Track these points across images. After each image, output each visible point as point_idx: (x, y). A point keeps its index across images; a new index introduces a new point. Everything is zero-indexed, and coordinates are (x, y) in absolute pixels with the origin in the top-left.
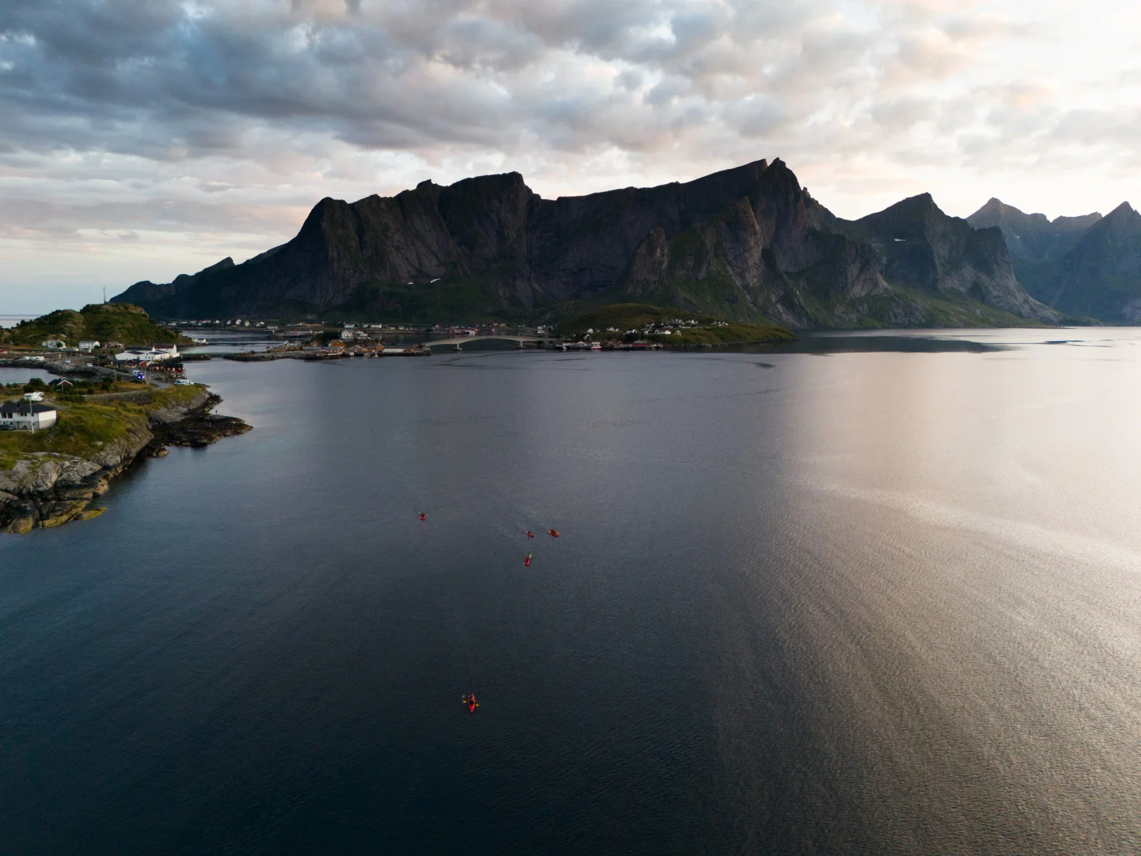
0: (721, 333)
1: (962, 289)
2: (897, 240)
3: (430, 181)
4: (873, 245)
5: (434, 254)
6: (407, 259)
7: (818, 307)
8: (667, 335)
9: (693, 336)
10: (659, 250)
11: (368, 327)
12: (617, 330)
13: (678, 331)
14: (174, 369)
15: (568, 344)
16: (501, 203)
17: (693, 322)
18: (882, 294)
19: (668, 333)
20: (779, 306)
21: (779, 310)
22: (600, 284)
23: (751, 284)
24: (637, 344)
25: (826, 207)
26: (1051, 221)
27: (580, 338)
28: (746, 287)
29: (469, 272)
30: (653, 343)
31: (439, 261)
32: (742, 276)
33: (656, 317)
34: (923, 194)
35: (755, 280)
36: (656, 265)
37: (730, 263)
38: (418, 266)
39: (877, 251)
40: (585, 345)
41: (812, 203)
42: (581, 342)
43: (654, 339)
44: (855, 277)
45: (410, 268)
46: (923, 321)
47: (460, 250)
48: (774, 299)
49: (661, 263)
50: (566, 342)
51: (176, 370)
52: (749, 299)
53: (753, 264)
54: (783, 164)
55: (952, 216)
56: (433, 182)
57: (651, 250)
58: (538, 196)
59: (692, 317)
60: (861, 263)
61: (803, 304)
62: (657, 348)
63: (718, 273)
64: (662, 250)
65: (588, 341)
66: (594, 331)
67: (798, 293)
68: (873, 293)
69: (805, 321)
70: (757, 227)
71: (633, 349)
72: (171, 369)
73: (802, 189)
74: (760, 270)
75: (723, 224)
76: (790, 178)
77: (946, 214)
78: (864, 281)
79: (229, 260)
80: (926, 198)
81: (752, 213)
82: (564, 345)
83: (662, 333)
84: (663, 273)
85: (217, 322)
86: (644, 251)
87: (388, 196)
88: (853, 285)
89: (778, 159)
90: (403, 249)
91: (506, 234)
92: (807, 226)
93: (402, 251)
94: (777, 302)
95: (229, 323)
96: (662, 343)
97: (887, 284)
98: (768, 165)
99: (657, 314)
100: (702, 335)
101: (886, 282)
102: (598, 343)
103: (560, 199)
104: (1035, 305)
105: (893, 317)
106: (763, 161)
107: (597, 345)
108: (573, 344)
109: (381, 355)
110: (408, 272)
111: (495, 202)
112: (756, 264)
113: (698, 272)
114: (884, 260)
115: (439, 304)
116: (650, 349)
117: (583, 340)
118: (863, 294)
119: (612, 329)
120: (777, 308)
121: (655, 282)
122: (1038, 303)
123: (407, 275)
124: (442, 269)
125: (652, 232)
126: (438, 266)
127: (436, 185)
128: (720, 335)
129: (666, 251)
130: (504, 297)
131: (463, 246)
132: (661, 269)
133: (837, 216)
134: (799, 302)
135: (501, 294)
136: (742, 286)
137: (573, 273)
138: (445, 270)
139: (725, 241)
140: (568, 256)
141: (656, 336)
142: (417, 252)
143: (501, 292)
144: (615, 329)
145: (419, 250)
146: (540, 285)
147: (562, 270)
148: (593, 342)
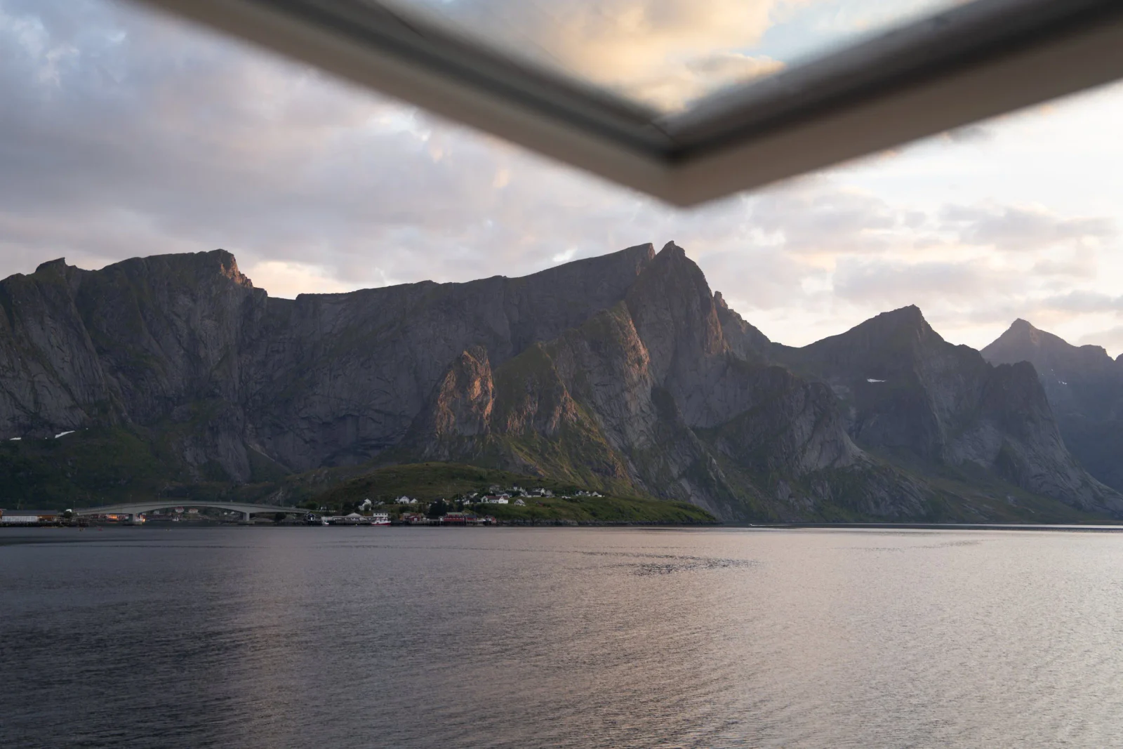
0: (592, 506)
1: (982, 463)
2: (871, 380)
3: (62, 260)
4: (832, 388)
5: (66, 388)
6: (11, 394)
7: (750, 486)
8: (503, 505)
9: (546, 508)
10: (477, 383)
12: (414, 501)
13: (521, 501)
15: (330, 518)
16: (195, 301)
17: (543, 491)
18: (852, 465)
19: (503, 501)
20: (685, 483)
21: (685, 491)
22: (374, 443)
23: (636, 445)
24: (451, 516)
25: (753, 324)
26: (1114, 358)
27: (349, 508)
28: (628, 450)
29: (130, 420)
30: (480, 518)
31: (73, 399)
32: (620, 431)
34: (906, 308)
35: (642, 438)
36: (474, 409)
37: (598, 409)
38: (32, 408)
39: (841, 398)
40: (362, 519)
41: (731, 318)
42: (354, 514)
43: (481, 510)
44: (806, 438)
45: (17, 412)
46: (923, 512)
47: (115, 381)
48: (675, 471)
49: (482, 406)
50: (327, 515)
52: (634, 470)
53: (638, 412)
54: (681, 251)
55: (956, 344)
56: (69, 263)
57: (464, 383)
58: (262, 292)
59: (539, 485)
60: (815, 414)
61: (723, 481)
62: (486, 524)
63: (580, 424)
64: (483, 384)
65: (366, 511)
66: (373, 503)
67: (714, 461)
68: (837, 465)
69: (730, 509)
70: (643, 352)
71: (445, 524)
73: (713, 295)
74: (650, 423)
75: (586, 344)
76: (693, 275)
77: (946, 340)
78: (822, 445)
80: (912, 313)
81: (633, 329)
82: (324, 518)
83: (494, 502)
84: (486, 423)
86: (452, 385)
88: (804, 451)
89: (671, 243)
91: (202, 354)
92: (725, 351)
94: (680, 477)
96: (496, 517)
97: (858, 450)
98: (656, 253)
99: (481, 478)
100: (562, 507)
101: (859, 447)
102: (385, 516)
103: (301, 297)
104: (1100, 490)
105: (872, 504)
106: (648, 246)
107: (382, 518)
108: (339, 518)
110: (13, 419)
111: (184, 300)
112: (642, 411)
113: (546, 423)
114: (853, 412)
115: (69, 475)
116: (475, 524)
117: (357, 511)
118: (822, 465)
119: (405, 500)
120: (680, 485)
121: (471, 438)
122: (1103, 485)
123: (9, 424)
125: (466, 353)
126: (72, 408)
127: (74, 267)
128: (591, 509)
129: (490, 385)
130: (196, 464)
131: (120, 375)
132: (481, 417)
133: (773, 340)
134: (717, 477)
135: (189, 458)
136: (620, 447)
137: (324, 423)
138: (85, 415)
139: (590, 372)
140: (315, 394)
141: (484, 506)
142: (33, 383)
143: (189, 456)
144: (411, 500)
145: (36, 379)
146: (262, 444)
147: (303, 418)
148: (375, 515)
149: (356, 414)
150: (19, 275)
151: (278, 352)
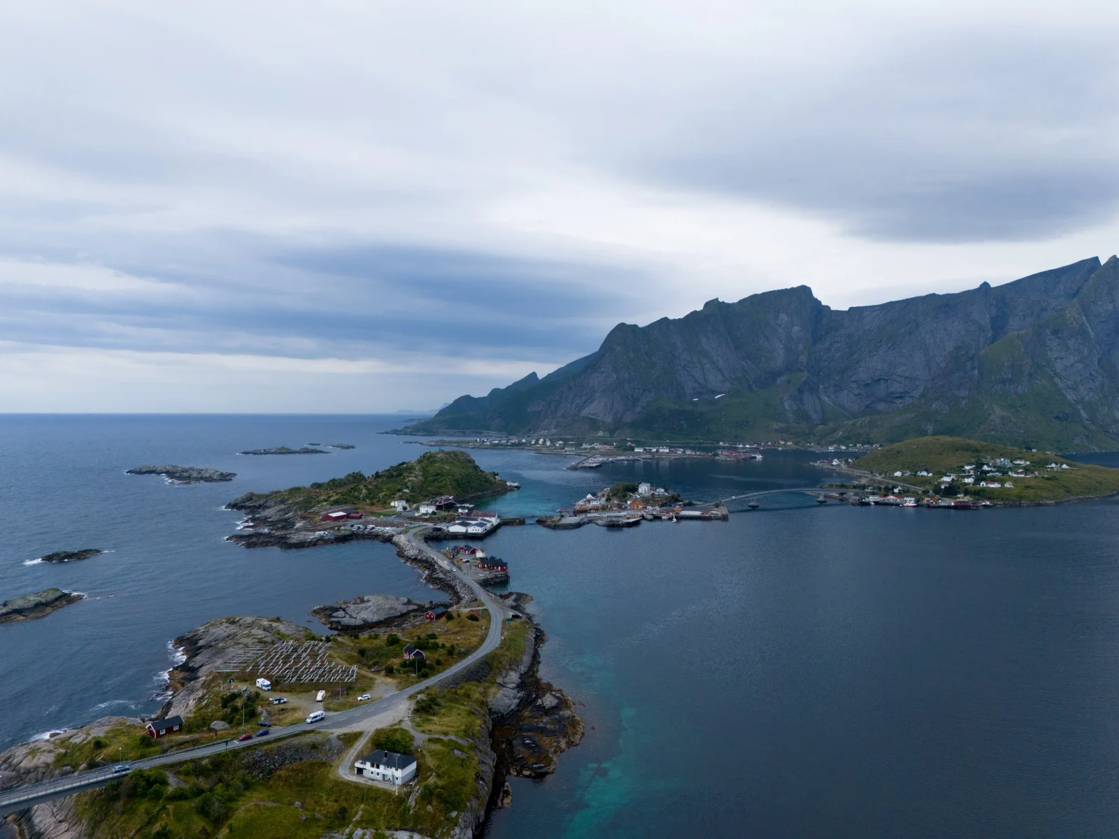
0: (1065, 484)
3: (716, 299)
5: (720, 370)
6: (693, 376)
8: (995, 488)
9: (1029, 489)
11: (657, 451)
12: (930, 475)
13: (1009, 480)
14: (499, 568)
15: (876, 498)
16: (789, 316)
17: (1024, 463)
19: (996, 484)
23: (1087, 398)
24: (959, 500)
28: (1080, 401)
30: (980, 501)
31: (724, 377)
33: (976, 454)
38: (703, 383)
40: (897, 500)
42: (891, 495)
43: (980, 493)
45: (696, 385)
47: (745, 364)
51: (501, 569)
53: (1088, 376)
56: (720, 300)
58: (827, 308)
59: (1020, 456)
65: (900, 494)
66: (902, 473)
70: (1091, 333)
71: (956, 508)
72: (497, 568)
79: (534, 375)
81: (1084, 318)
82: (871, 498)
83: (989, 486)
85: (524, 441)
87: (677, 318)
89: (1114, 256)
90: (689, 367)
91: (794, 347)
93: (688, 369)
95: (533, 442)
96: (992, 499)
98: (1102, 263)
102: (912, 499)
103: (851, 309)
106: (1096, 259)
107: (911, 502)
108: (882, 499)
109: (680, 518)
110: (694, 389)
111: (783, 316)
115: (723, 420)
117: (894, 494)
119: (925, 473)
123: (692, 391)
124: (728, 385)
126: (724, 381)
127: (723, 302)
128: (1064, 487)
130: (791, 411)
131: (748, 361)
135: (787, 408)
136: (1073, 400)
137: (866, 384)
138: (730, 385)
139: (1051, 350)
140: (860, 367)
141: (983, 490)
142: (703, 369)
143: (787, 405)
144: (928, 473)
145: (705, 367)
146: (829, 397)
147: (854, 382)
148: (905, 499)
149: (886, 378)
150: (695, 311)
151: (837, 342)
